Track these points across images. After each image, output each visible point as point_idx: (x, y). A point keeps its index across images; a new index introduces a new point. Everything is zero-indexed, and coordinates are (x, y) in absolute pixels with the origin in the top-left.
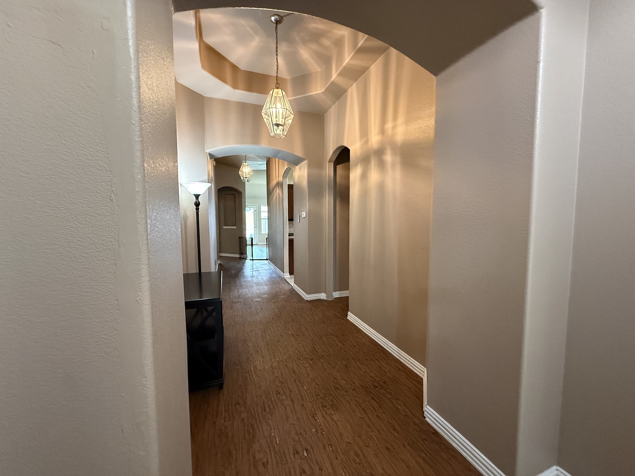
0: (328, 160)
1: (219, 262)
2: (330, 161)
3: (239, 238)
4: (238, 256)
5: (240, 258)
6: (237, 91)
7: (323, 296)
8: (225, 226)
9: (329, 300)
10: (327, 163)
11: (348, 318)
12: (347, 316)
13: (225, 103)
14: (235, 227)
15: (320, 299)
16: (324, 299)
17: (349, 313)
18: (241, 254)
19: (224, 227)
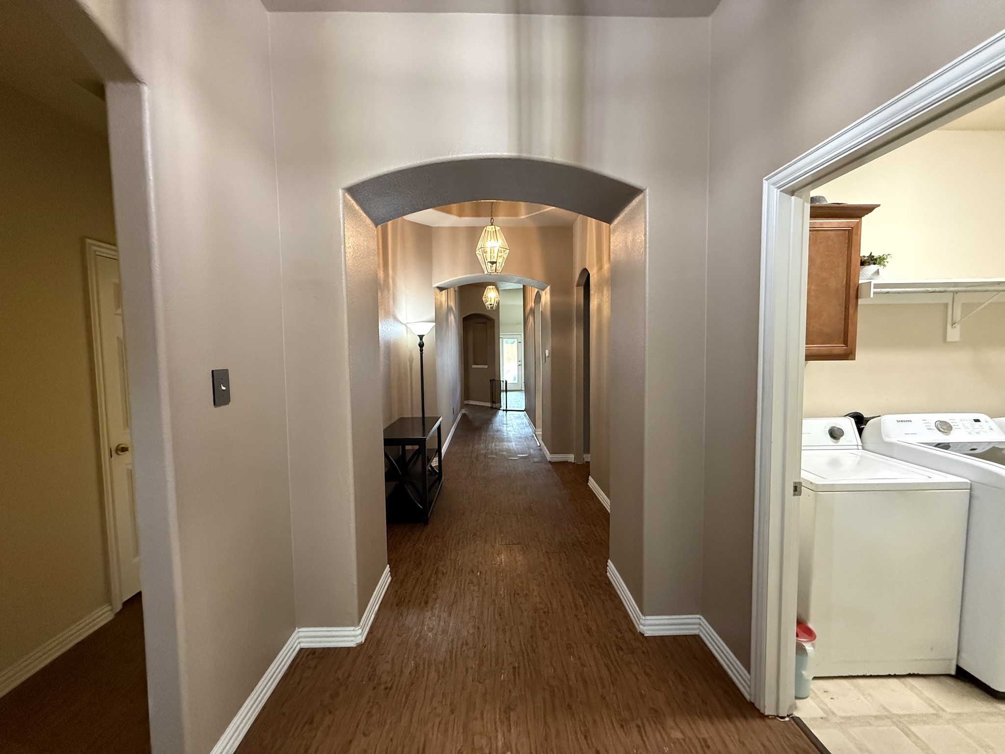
0: (575, 284)
1: (464, 412)
2: (578, 285)
3: (491, 381)
4: (489, 405)
5: (492, 408)
6: (463, 218)
7: (571, 458)
8: (475, 364)
9: (579, 463)
10: (575, 288)
11: (588, 483)
12: (588, 482)
13: (454, 230)
14: (486, 367)
15: (567, 461)
16: (571, 462)
17: (590, 476)
18: (493, 402)
19: (474, 366)
